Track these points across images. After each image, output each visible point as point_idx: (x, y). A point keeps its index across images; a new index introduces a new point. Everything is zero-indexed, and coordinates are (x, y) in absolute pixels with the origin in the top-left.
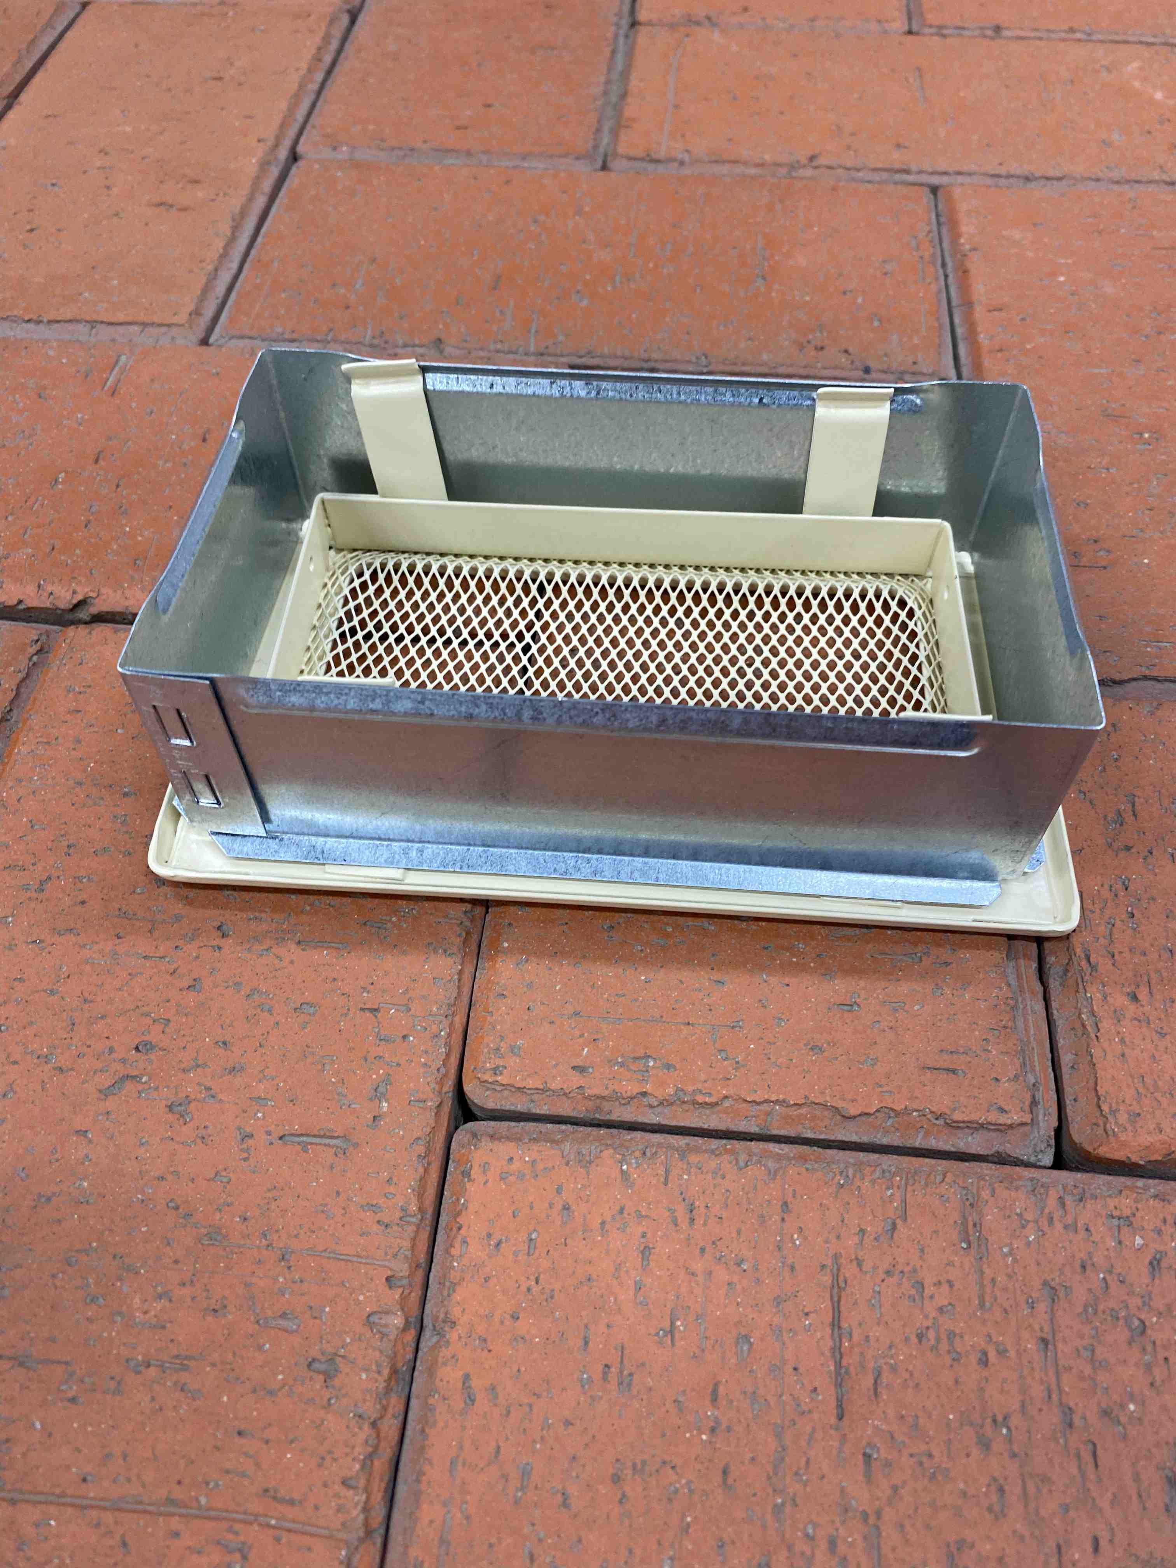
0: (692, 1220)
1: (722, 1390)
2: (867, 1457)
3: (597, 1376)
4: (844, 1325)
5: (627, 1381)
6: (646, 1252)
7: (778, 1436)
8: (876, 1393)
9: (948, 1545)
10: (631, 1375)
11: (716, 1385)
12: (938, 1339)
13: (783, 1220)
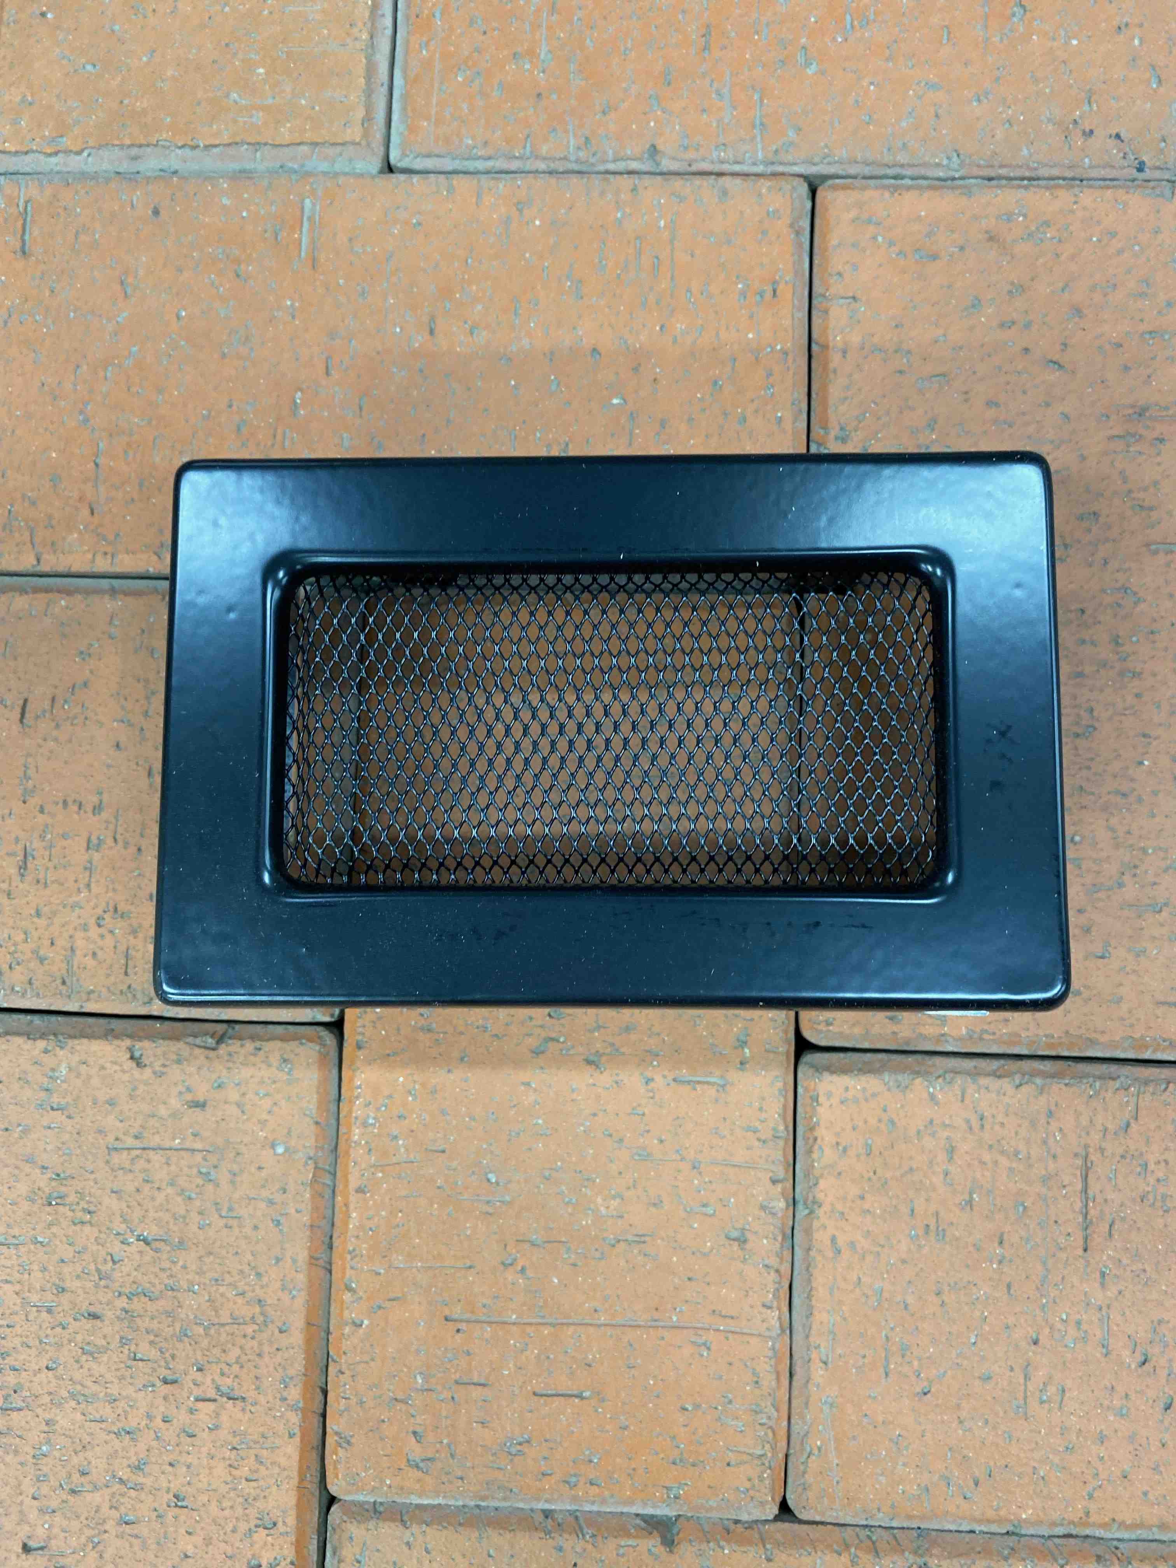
0: (982, 1126)
1: (1005, 1237)
2: (1103, 1275)
3: (921, 1232)
4: (1091, 1194)
5: (941, 1234)
6: (951, 1151)
7: (1044, 1264)
8: (1110, 1235)
9: (1152, 1322)
10: (943, 1230)
11: (1002, 1235)
12: (1155, 1198)
13: (1048, 1123)
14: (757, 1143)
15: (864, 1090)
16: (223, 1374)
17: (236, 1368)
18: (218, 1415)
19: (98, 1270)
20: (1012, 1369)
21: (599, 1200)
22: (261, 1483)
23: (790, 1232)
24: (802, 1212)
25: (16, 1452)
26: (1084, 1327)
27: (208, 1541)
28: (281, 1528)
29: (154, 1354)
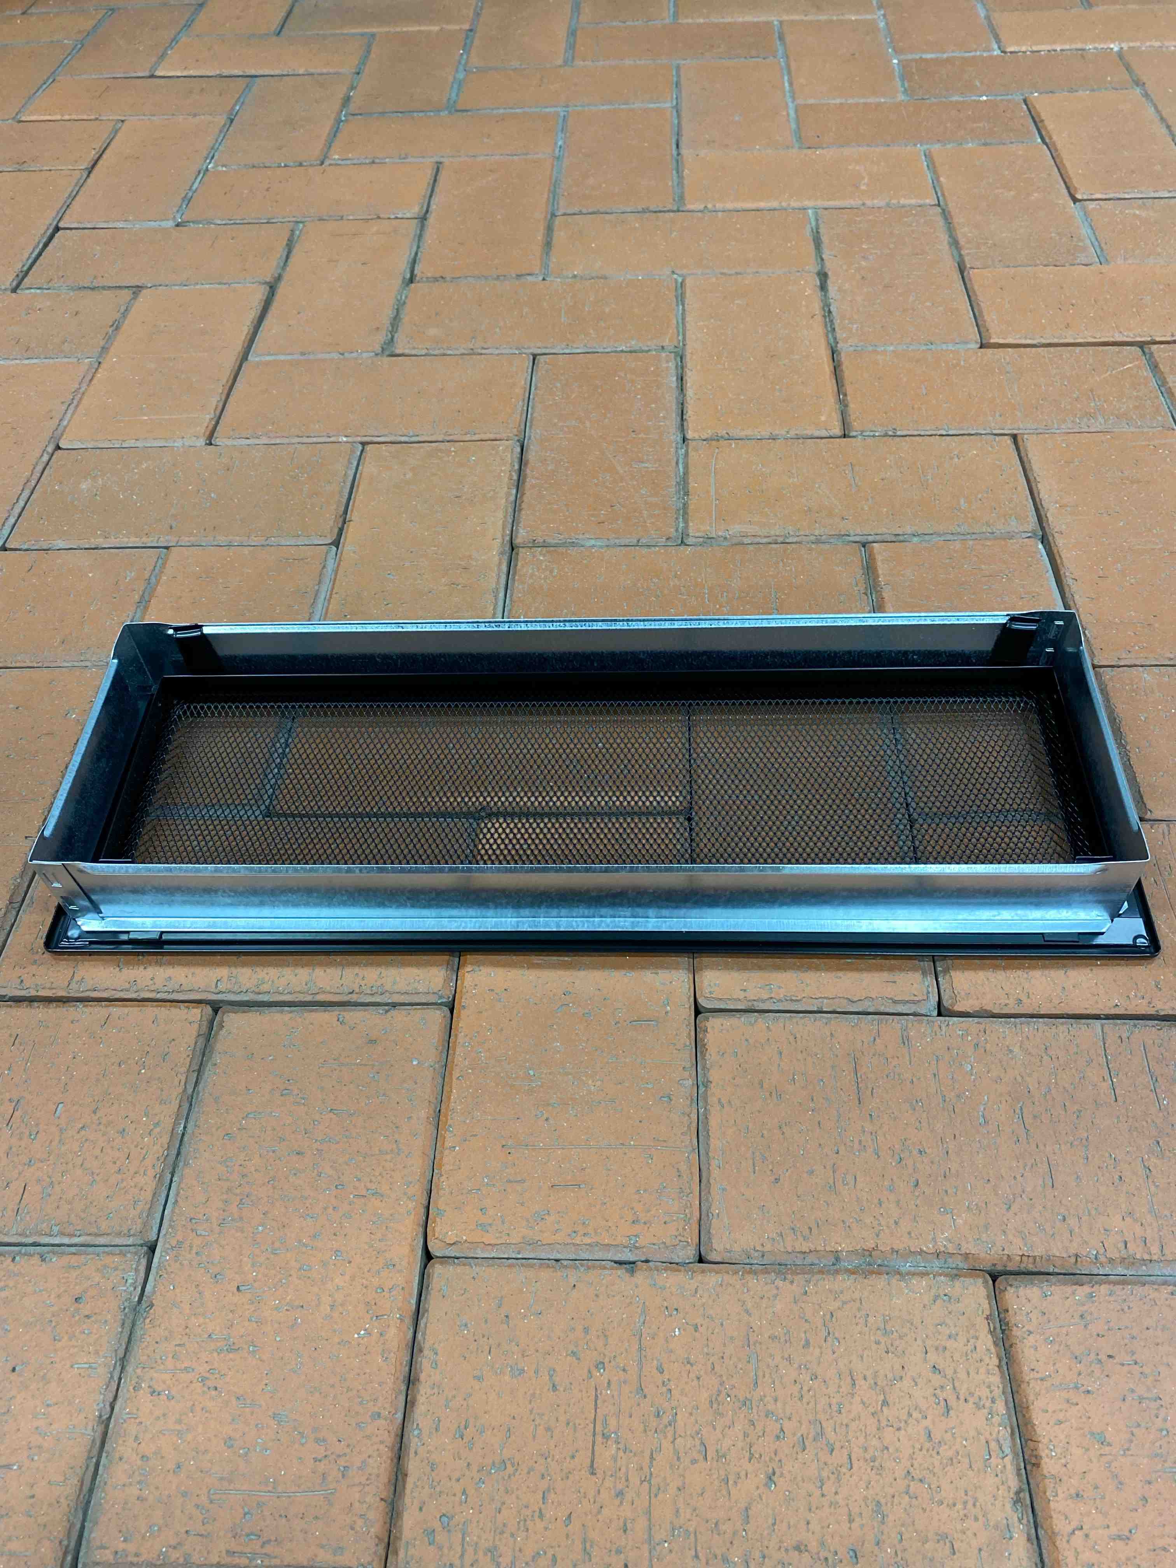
14: (675, 1051)
15: (731, 1025)
16: (371, 1181)
17: (379, 1178)
18: (365, 1205)
19: (305, 1130)
20: (825, 1167)
21: (590, 1082)
22: (389, 1243)
23: (695, 1099)
24: (702, 1089)
25: (242, 1232)
26: (863, 1144)
27: (353, 1278)
28: (398, 1267)
29: (331, 1172)
